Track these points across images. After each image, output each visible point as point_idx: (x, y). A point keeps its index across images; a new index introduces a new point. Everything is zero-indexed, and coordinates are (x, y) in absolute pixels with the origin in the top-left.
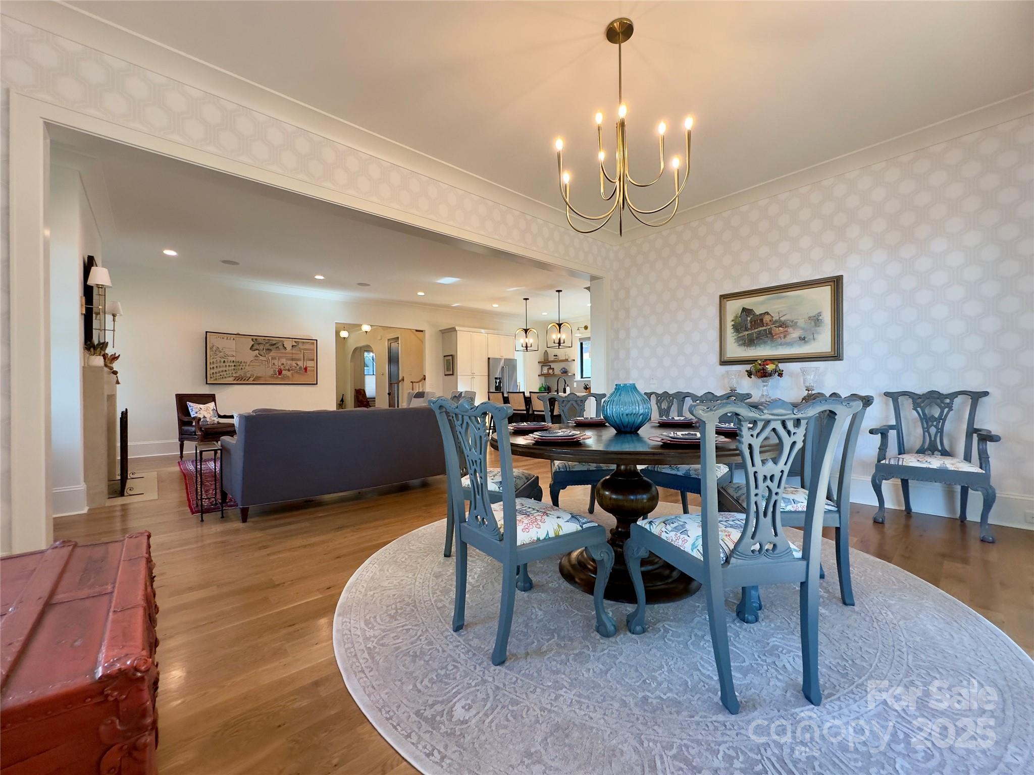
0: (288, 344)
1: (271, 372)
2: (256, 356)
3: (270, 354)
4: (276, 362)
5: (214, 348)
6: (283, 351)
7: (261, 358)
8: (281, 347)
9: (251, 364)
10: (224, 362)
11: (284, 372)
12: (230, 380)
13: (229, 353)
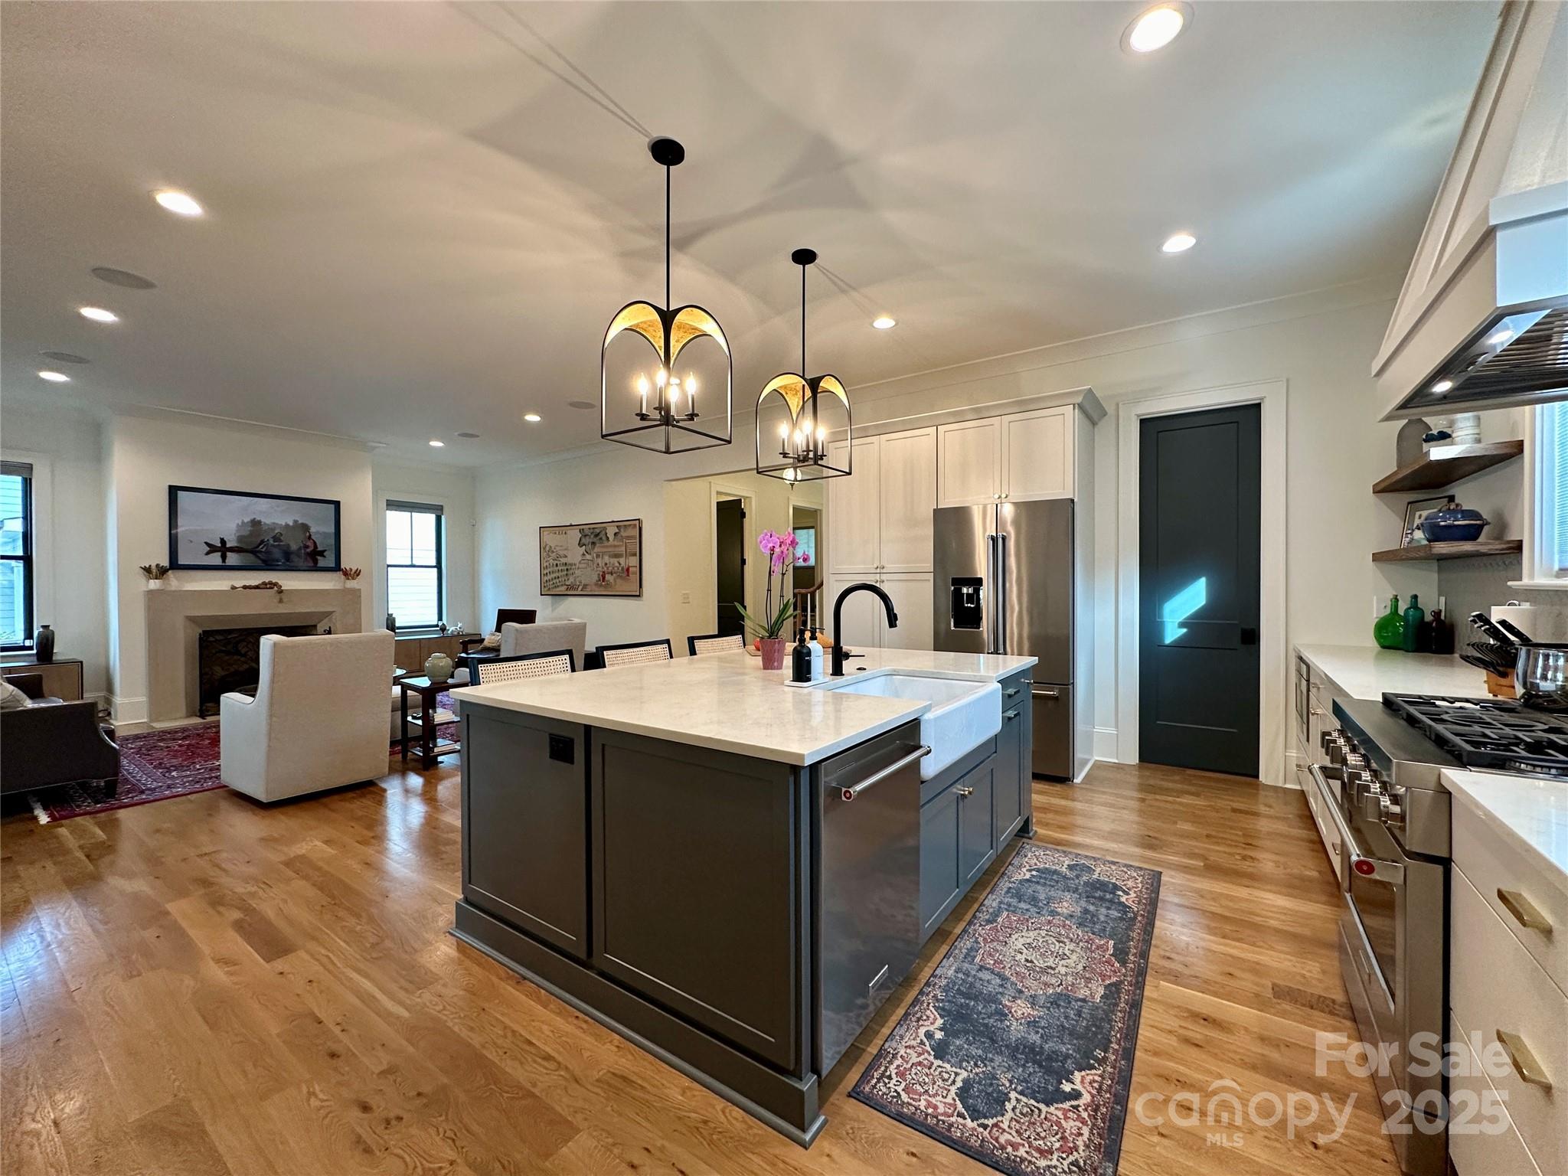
0: (611, 531)
1: (595, 578)
2: (584, 555)
3: (596, 550)
4: (599, 561)
5: (547, 549)
6: (606, 544)
7: (588, 557)
8: (604, 538)
9: (581, 566)
10: (557, 565)
11: (608, 577)
12: (562, 590)
13: (561, 553)
